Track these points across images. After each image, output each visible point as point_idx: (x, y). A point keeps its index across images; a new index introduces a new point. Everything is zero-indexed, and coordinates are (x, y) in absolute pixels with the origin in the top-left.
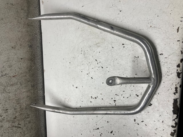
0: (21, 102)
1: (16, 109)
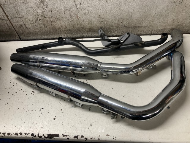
1: (52, 18)
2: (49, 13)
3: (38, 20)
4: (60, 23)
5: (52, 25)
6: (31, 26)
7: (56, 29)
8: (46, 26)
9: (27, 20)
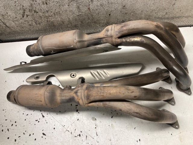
0: (57, 16)
1: (47, 12)
2: (43, 6)
3: (25, 16)
4: (62, 18)
5: (48, 21)
6: (13, 24)
7: (54, 26)
8: (39, 24)
9: (7, 16)
